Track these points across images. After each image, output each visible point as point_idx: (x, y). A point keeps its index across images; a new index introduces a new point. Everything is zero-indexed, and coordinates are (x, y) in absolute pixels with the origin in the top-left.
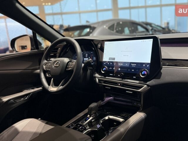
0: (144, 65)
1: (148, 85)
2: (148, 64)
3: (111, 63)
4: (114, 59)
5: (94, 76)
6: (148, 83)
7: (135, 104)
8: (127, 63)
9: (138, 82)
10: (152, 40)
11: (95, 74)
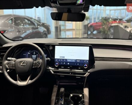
0: (85, 61)
1: (89, 72)
2: (87, 60)
3: (62, 60)
4: (64, 57)
5: (48, 68)
6: (88, 71)
7: (80, 83)
8: (74, 60)
9: (82, 71)
10: (89, 47)
11: (48, 67)
